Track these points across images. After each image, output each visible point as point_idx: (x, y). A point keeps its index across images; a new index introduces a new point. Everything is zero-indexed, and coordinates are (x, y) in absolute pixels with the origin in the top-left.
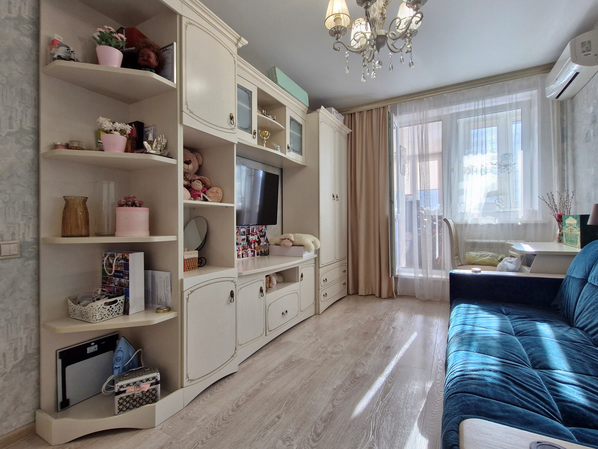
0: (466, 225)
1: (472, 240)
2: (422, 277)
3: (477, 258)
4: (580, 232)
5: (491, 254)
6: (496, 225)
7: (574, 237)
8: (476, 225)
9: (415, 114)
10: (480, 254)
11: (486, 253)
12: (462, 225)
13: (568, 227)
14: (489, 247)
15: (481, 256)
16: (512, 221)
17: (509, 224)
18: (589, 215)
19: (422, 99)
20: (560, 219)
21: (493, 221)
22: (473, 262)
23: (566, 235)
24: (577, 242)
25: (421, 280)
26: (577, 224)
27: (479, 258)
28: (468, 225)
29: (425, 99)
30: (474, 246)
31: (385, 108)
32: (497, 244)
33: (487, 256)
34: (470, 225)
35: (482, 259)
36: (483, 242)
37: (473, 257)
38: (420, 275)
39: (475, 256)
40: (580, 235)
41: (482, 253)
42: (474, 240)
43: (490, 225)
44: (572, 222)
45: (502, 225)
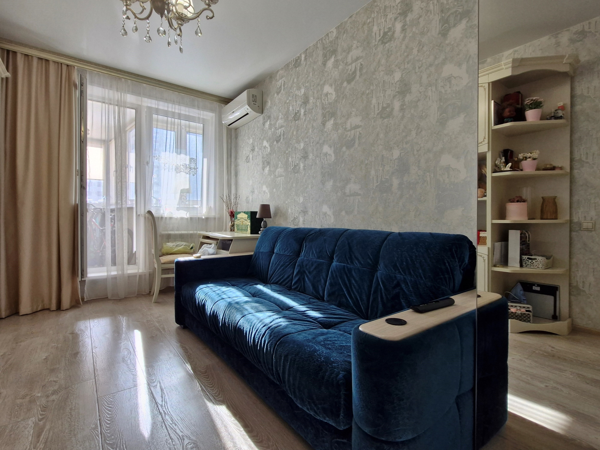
0: (162, 218)
1: (166, 232)
2: (116, 275)
3: (174, 248)
4: (250, 223)
5: (184, 243)
6: (187, 219)
7: (245, 226)
8: (171, 218)
9: (111, 92)
10: (175, 244)
11: (180, 243)
12: (159, 218)
13: (239, 220)
14: (182, 237)
15: (177, 246)
16: (199, 215)
17: (196, 218)
18: (257, 212)
19: (120, 79)
20: (233, 215)
21: (184, 214)
22: (170, 253)
23: (237, 226)
24: (247, 230)
25: (115, 278)
26: (248, 218)
27: (175, 248)
28: (164, 218)
29: (123, 80)
30: (169, 238)
31: (69, 67)
32: (187, 235)
33: (182, 245)
34: (166, 218)
35: (178, 248)
36: (176, 234)
37: (171, 247)
38: (114, 273)
39: (172, 246)
40: (250, 225)
41: (177, 244)
42: (168, 232)
43: (182, 219)
44: (243, 217)
45: (191, 218)
